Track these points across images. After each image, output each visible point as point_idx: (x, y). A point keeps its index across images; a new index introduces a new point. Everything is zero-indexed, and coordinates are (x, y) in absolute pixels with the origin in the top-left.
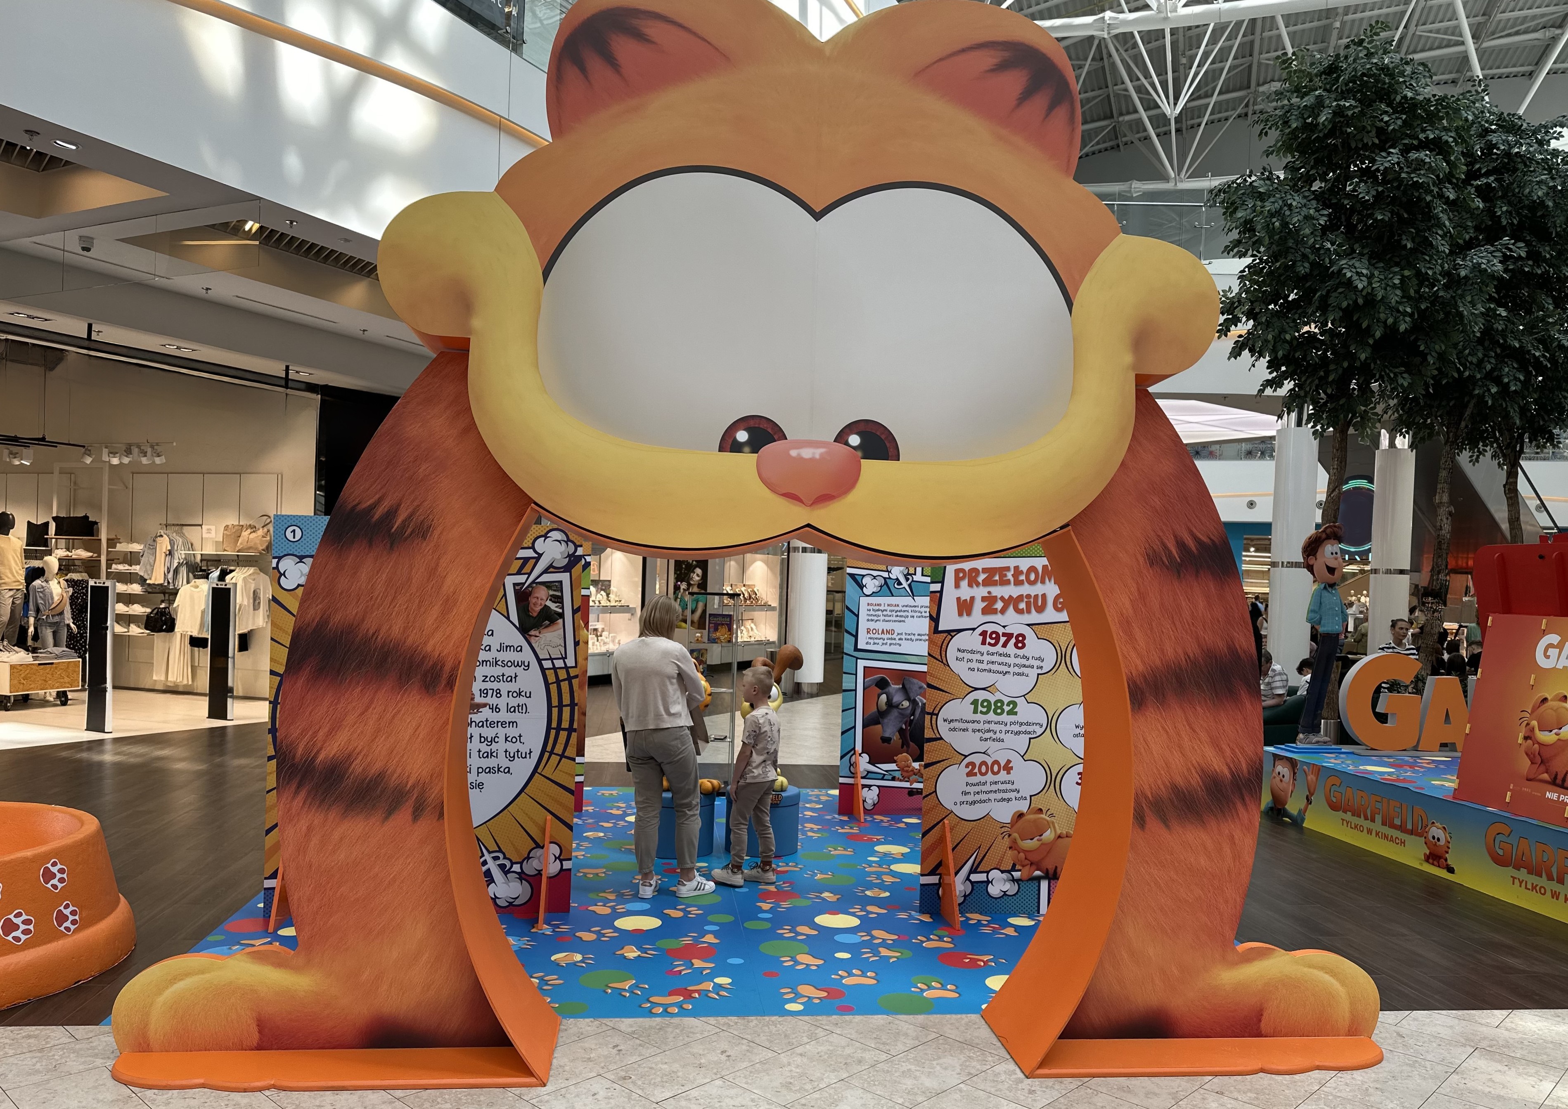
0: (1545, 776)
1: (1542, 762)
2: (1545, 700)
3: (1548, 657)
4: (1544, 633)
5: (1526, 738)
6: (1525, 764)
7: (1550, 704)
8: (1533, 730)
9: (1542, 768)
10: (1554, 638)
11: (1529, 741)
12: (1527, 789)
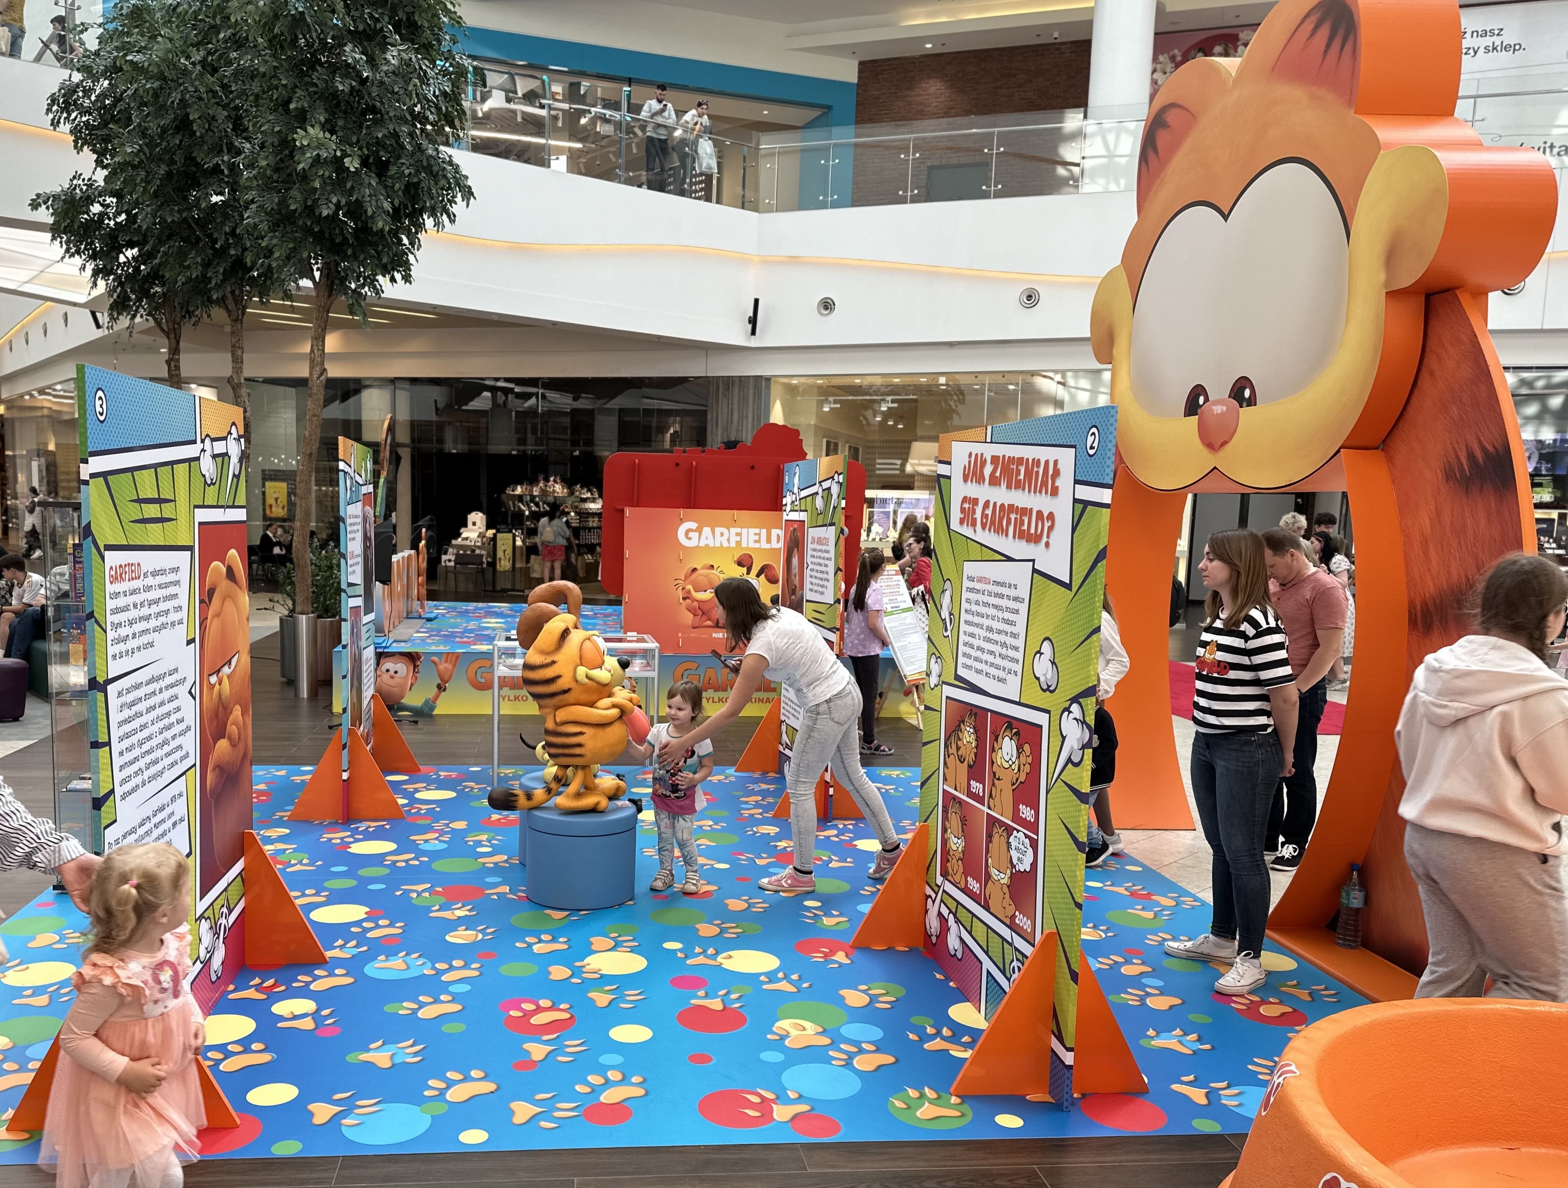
0: (709, 623)
1: (703, 613)
2: (694, 570)
3: (690, 539)
4: (682, 521)
5: (684, 599)
6: (689, 618)
7: (700, 572)
8: (689, 592)
9: (705, 618)
10: (693, 525)
11: (688, 601)
12: (694, 634)
